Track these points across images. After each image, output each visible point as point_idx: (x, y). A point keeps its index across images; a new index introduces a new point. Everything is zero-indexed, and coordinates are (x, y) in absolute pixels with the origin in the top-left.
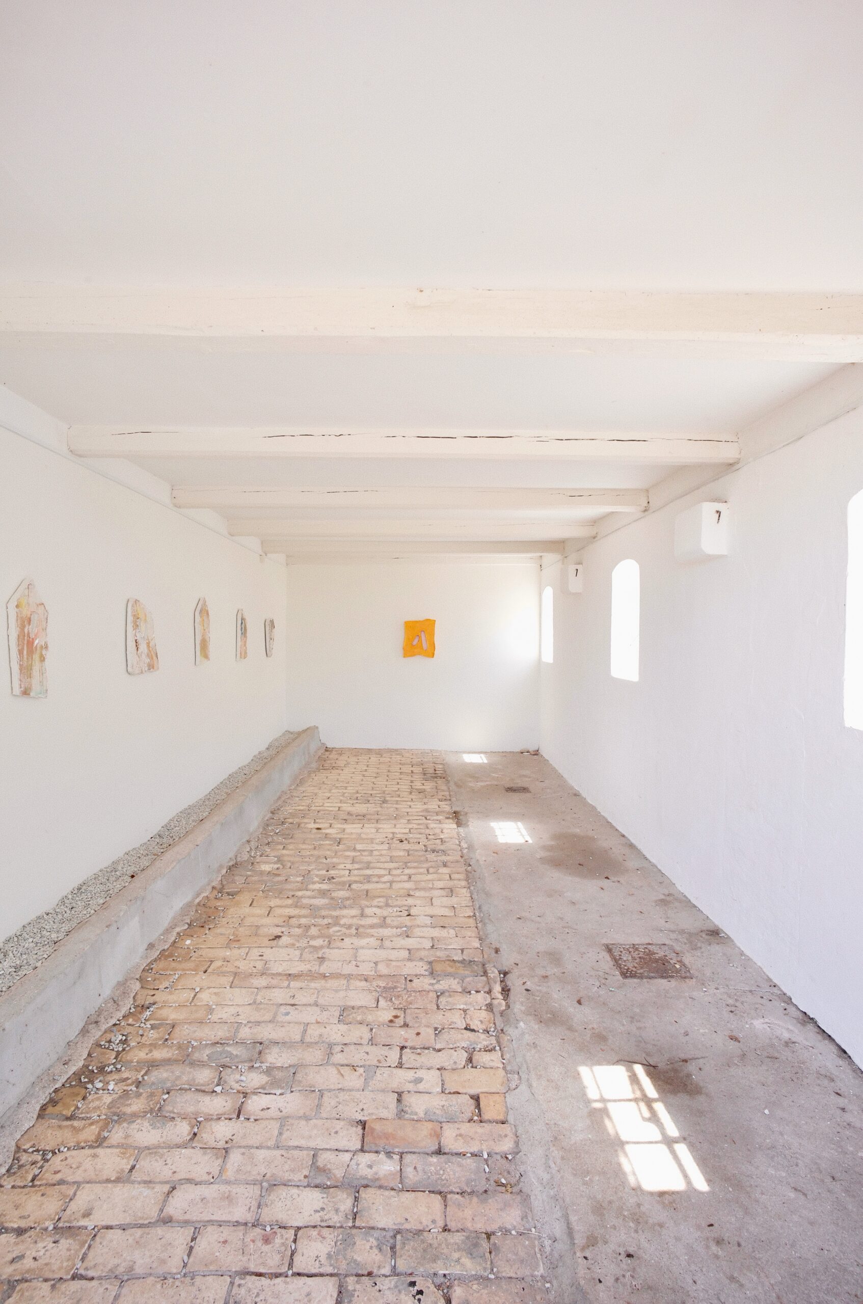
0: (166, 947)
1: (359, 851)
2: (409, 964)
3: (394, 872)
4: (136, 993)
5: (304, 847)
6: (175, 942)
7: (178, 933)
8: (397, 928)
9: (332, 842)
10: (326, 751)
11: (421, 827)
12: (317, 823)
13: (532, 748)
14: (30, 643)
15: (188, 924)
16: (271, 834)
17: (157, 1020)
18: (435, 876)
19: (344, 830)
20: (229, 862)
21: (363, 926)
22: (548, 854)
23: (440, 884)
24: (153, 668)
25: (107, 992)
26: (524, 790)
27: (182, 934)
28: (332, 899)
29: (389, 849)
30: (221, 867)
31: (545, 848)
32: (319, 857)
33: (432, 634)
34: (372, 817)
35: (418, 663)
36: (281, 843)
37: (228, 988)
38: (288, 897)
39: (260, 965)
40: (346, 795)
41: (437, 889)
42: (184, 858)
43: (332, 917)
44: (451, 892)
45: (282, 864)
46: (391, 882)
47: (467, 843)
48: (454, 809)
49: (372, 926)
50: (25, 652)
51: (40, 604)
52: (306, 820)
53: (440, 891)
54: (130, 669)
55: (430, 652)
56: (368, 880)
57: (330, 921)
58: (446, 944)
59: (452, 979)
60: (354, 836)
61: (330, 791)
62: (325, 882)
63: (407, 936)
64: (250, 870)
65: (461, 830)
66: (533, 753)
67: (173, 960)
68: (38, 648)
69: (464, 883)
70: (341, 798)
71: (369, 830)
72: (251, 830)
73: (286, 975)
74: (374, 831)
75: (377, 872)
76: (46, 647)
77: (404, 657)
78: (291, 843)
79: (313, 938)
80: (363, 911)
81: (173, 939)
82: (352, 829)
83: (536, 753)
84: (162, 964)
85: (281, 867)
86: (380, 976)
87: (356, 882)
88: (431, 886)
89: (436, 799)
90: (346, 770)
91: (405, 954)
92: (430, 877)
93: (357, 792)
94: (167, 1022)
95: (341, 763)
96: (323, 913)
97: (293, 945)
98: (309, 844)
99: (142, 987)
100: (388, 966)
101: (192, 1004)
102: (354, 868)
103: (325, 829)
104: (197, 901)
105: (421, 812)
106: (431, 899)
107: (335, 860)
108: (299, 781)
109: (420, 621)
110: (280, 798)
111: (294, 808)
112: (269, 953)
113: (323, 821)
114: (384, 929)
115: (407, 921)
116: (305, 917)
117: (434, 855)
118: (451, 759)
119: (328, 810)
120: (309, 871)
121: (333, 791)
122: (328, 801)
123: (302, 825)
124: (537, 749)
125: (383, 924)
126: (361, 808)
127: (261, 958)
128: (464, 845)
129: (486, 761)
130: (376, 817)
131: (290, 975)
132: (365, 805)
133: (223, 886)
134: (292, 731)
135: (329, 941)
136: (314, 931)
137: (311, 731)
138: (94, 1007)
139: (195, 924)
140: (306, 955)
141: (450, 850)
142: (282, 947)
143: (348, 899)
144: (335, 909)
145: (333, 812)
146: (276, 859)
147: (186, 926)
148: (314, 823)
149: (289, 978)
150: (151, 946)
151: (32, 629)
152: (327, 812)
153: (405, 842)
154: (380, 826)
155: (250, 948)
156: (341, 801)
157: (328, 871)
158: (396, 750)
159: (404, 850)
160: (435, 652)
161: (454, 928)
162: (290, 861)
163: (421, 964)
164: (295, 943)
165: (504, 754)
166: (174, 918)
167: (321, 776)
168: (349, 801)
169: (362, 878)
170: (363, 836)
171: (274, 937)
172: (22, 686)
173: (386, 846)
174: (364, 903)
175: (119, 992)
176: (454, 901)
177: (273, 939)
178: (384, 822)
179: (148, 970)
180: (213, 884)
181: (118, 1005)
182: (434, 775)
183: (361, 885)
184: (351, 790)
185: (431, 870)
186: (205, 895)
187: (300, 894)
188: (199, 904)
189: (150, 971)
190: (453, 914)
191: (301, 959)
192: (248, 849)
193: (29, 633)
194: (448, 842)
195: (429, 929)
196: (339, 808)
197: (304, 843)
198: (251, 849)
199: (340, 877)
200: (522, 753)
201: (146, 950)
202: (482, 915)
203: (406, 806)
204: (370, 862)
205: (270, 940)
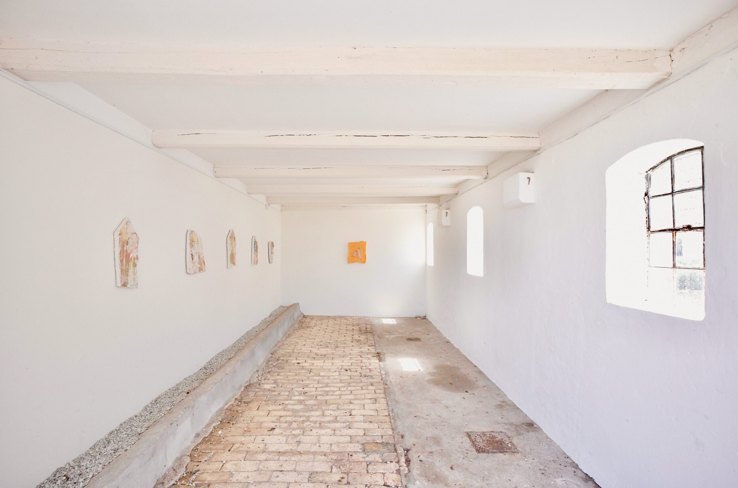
0: (206, 436)
1: (322, 376)
2: (351, 445)
3: (342, 389)
4: (188, 464)
5: (290, 374)
6: (212, 432)
7: (214, 427)
8: (343, 423)
9: (306, 371)
10: (304, 317)
11: (358, 362)
12: (298, 360)
13: (422, 315)
14: (128, 256)
15: (220, 421)
16: (271, 366)
17: (199, 481)
18: (366, 391)
19: (313, 364)
20: (245, 383)
21: (323, 422)
22: (432, 377)
23: (369, 396)
24: (202, 270)
25: (170, 464)
26: (418, 339)
27: (216, 427)
28: (306, 405)
29: (340, 375)
30: (241, 386)
31: (430, 374)
32: (298, 380)
33: (364, 250)
34: (330, 356)
35: (356, 266)
36: (276, 372)
37: (243, 460)
38: (280, 405)
39: (262, 446)
40: (315, 343)
41: (367, 399)
42: (218, 382)
43: (305, 416)
44: (375, 400)
45: (276, 385)
46: (340, 395)
47: (384, 371)
48: (377, 351)
49: (329, 422)
50: (124, 261)
51: (134, 233)
52: (291, 358)
53: (369, 400)
54: (188, 271)
55: (363, 260)
56: (327, 393)
57: (304, 419)
58: (372, 432)
59: (376, 454)
60: (319, 367)
61: (305, 341)
62: (302, 395)
63: (350, 428)
64: (258, 388)
65: (381, 363)
66: (422, 318)
67: (211, 443)
68: (132, 259)
69: (383, 395)
70: (312, 345)
71: (328, 364)
72: (259, 364)
73: (277, 452)
74: (330, 364)
75: (332, 389)
76: (137, 258)
77: (348, 263)
78: (282, 372)
79: (294, 429)
80: (323, 413)
81: (211, 430)
82: (318, 363)
83: (424, 318)
84: (204, 446)
85: (276, 386)
86: (333, 452)
87: (320, 395)
88: (363, 397)
89: (367, 345)
90: (315, 328)
91: (348, 439)
92: (363, 392)
93: (321, 342)
94: (205, 482)
95: (312, 324)
96: (300, 414)
97: (282, 434)
98: (293, 373)
99: (191, 461)
100: (338, 446)
101: (221, 471)
102: (318, 386)
103: (302, 363)
104: (226, 407)
105: (358, 353)
106: (364, 405)
107: (308, 382)
108: (288, 335)
109: (357, 243)
110: (276, 345)
111: (284, 351)
112: (267, 439)
113: (301, 358)
114: (336, 424)
115: (349, 418)
116: (289, 416)
117: (365, 378)
118: (376, 322)
119: (303, 352)
120: (293, 388)
121: (307, 341)
122: (305, 346)
123: (289, 361)
124: (425, 315)
125: (335, 421)
126: (323, 351)
127: (263, 442)
128: (383, 373)
129: (395, 323)
130: (332, 356)
131: (280, 452)
132: (325, 349)
133: (242, 398)
134: (284, 306)
135: (303, 431)
136: (294, 425)
137: (295, 306)
138: (161, 474)
139: (224, 421)
140: (290, 440)
141: (375, 375)
142: (275, 435)
143: (315, 405)
144: (307, 412)
145: (307, 354)
146: (273, 381)
147: (219, 423)
148: (296, 360)
149: (279, 454)
150: (198, 435)
151: (129, 248)
152: (304, 353)
153: (349, 371)
154: (334, 361)
155: (256, 436)
156: (312, 347)
157: (303, 388)
158: (344, 317)
159: (348, 375)
160: (366, 260)
161: (377, 423)
162: (281, 383)
163: (357, 445)
164: (283, 432)
165: (406, 319)
166: (212, 418)
167: (301, 332)
168: (316, 347)
169: (323, 393)
170: (324, 367)
171: (271, 429)
172: (122, 281)
173: (337, 374)
174: (324, 407)
175: (177, 464)
176: (377, 406)
177: (270, 430)
178: (336, 359)
179: (195, 450)
180: (236, 397)
181: (176, 472)
182: (365, 331)
183: (322, 397)
184: (317, 340)
185: (364, 388)
186: (231, 403)
187: (286, 402)
188: (227, 409)
189: (197, 450)
190: (376, 414)
191: (287, 442)
192: (257, 376)
193: (127, 250)
194: (373, 371)
195: (362, 423)
196: (311, 351)
197: (290, 372)
198: (259, 376)
199: (311, 392)
200: (416, 318)
201: (195, 437)
202: (394, 415)
203: (349, 350)
204: (328, 383)
205: (268, 431)
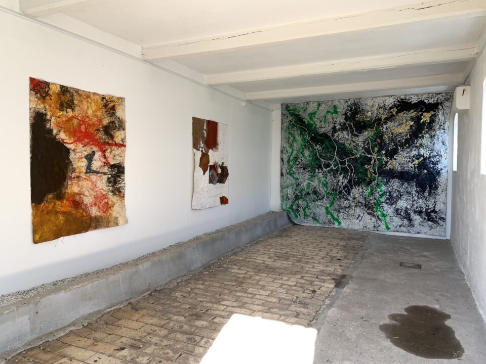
0: (51, 340)
5: (215, 284)
6: (62, 337)
7: (70, 331)
11: (308, 282)
15: (83, 325)
20: (157, 287)
26: (417, 266)
27: (73, 332)
30: (147, 290)
32: (216, 293)
36: (205, 280)
38: (165, 319)
43: (175, 340)
45: (189, 294)
47: (331, 300)
48: (345, 273)
52: (235, 267)
61: (269, 250)
62: (202, 312)
64: (167, 295)
65: (336, 289)
70: (272, 255)
71: (269, 279)
74: (271, 280)
78: (210, 281)
81: (63, 334)
84: (36, 352)
85: (187, 296)
87: (221, 316)
89: (338, 264)
90: (294, 238)
93: (286, 253)
95: (294, 234)
96: (174, 336)
97: (125, 357)
98: (220, 283)
102: (232, 305)
104: (108, 310)
105: (318, 271)
107: (225, 297)
108: (256, 242)
111: (236, 258)
112: (102, 360)
116: (159, 336)
117: (298, 305)
119: (255, 262)
121: (271, 250)
122: (262, 256)
126: (278, 264)
127: (94, 363)
128: (328, 302)
130: (283, 270)
133: (138, 303)
135: (151, 360)
136: (150, 349)
141: (312, 304)
142: (115, 357)
145: (257, 264)
146: (190, 290)
147: (81, 327)
150: (41, 337)
154: (279, 277)
155: (97, 353)
156: (270, 257)
164: (128, 356)
166: (77, 320)
168: (275, 258)
171: (121, 348)
177: (117, 350)
178: (284, 275)
180: (132, 301)
186: (118, 307)
188: (108, 313)
189: (24, 355)
192: (179, 281)
198: (182, 281)
203: (310, 266)
204: (247, 303)
205: (115, 350)
